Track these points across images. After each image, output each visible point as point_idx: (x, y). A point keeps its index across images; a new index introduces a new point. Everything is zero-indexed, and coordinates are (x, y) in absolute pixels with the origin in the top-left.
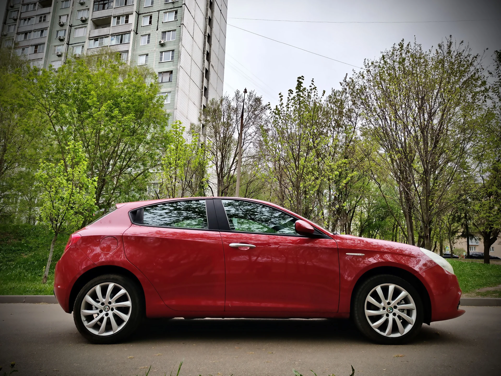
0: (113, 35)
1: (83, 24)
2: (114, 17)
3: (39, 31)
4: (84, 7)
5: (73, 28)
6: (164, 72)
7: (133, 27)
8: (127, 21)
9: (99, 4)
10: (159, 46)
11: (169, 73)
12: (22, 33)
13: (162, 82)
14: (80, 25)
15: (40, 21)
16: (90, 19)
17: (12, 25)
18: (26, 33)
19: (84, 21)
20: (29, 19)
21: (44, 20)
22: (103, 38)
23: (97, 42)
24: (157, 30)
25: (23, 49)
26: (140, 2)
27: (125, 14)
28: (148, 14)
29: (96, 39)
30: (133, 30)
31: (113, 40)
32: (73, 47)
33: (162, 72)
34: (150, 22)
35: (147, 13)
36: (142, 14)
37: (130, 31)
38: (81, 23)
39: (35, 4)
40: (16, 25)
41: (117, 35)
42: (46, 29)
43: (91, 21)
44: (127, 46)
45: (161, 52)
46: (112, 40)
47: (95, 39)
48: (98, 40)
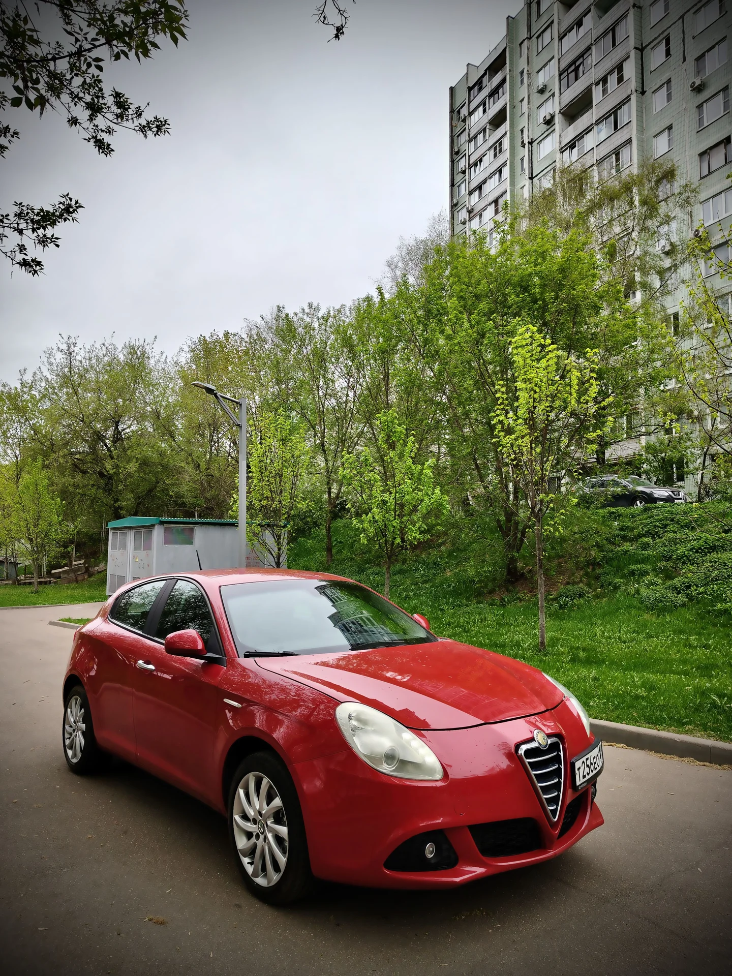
0: (598, 122)
1: (549, 127)
2: (597, 84)
3: (496, 173)
4: (547, 95)
5: (535, 144)
6: (711, 148)
7: (633, 85)
8: (620, 79)
9: (568, 74)
10: (693, 94)
11: (723, 146)
12: (474, 190)
13: (710, 173)
14: (545, 132)
15: (495, 155)
16: (557, 112)
17: (462, 183)
18: (480, 187)
19: (549, 122)
20: (481, 161)
21: (501, 151)
22: (583, 137)
23: (575, 150)
24: (684, 60)
25: (481, 216)
26: (641, 22)
27: (614, 66)
28: (662, 37)
29: (572, 145)
30: (634, 90)
31: (601, 130)
32: (540, 179)
33: (707, 150)
34: (668, 53)
35: (659, 36)
36: (649, 44)
37: (629, 96)
38: (545, 127)
39: (484, 130)
40: (465, 180)
41: (606, 119)
42: (504, 164)
43: (560, 115)
44: (627, 130)
45: (700, 106)
46: (598, 133)
47: (570, 147)
48: (575, 147)
